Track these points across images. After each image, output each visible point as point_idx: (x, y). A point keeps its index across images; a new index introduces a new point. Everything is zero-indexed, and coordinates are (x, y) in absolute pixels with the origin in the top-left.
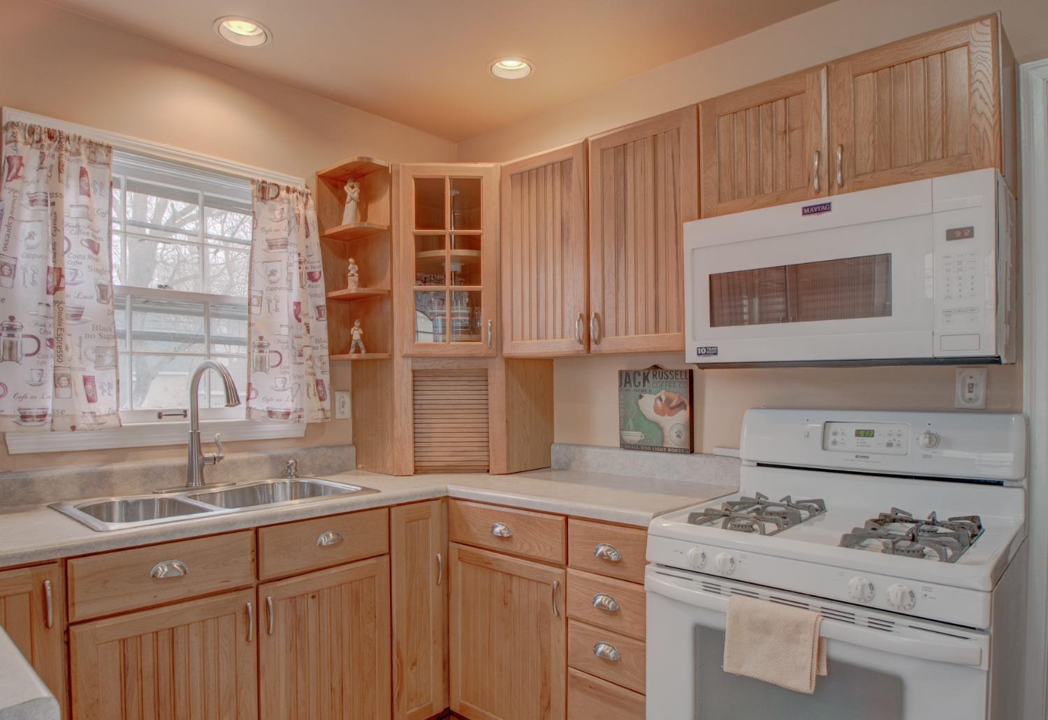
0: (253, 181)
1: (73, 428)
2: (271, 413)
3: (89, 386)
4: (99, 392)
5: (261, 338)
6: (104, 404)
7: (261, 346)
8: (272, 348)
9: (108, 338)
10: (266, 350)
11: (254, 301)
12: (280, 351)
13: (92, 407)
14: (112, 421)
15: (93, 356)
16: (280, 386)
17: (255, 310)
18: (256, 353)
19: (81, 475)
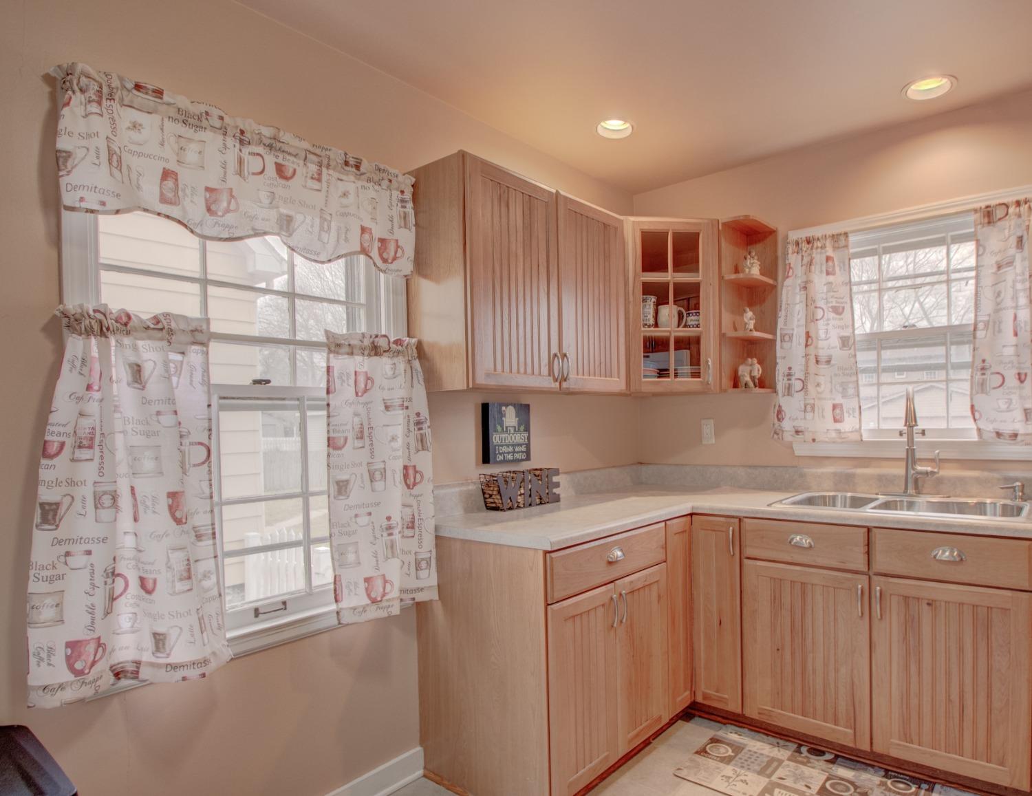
0: (976, 211)
1: (814, 440)
2: (999, 434)
3: (838, 411)
4: (846, 415)
5: (984, 361)
6: (848, 424)
7: (983, 369)
8: (993, 370)
9: (850, 375)
10: (988, 372)
11: (981, 326)
12: (1003, 372)
13: (838, 426)
14: (855, 437)
15: (840, 389)
16: (1004, 407)
17: (980, 334)
18: (978, 376)
19: (835, 474)
